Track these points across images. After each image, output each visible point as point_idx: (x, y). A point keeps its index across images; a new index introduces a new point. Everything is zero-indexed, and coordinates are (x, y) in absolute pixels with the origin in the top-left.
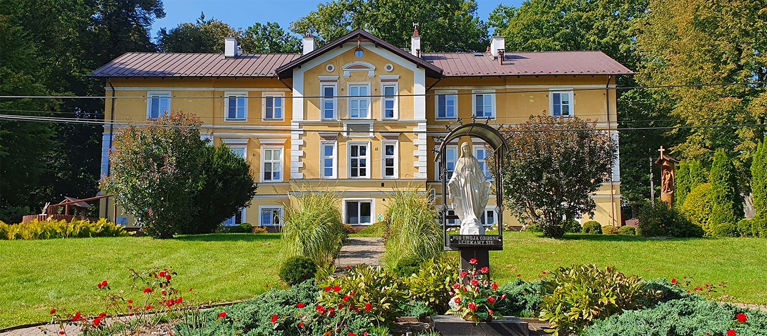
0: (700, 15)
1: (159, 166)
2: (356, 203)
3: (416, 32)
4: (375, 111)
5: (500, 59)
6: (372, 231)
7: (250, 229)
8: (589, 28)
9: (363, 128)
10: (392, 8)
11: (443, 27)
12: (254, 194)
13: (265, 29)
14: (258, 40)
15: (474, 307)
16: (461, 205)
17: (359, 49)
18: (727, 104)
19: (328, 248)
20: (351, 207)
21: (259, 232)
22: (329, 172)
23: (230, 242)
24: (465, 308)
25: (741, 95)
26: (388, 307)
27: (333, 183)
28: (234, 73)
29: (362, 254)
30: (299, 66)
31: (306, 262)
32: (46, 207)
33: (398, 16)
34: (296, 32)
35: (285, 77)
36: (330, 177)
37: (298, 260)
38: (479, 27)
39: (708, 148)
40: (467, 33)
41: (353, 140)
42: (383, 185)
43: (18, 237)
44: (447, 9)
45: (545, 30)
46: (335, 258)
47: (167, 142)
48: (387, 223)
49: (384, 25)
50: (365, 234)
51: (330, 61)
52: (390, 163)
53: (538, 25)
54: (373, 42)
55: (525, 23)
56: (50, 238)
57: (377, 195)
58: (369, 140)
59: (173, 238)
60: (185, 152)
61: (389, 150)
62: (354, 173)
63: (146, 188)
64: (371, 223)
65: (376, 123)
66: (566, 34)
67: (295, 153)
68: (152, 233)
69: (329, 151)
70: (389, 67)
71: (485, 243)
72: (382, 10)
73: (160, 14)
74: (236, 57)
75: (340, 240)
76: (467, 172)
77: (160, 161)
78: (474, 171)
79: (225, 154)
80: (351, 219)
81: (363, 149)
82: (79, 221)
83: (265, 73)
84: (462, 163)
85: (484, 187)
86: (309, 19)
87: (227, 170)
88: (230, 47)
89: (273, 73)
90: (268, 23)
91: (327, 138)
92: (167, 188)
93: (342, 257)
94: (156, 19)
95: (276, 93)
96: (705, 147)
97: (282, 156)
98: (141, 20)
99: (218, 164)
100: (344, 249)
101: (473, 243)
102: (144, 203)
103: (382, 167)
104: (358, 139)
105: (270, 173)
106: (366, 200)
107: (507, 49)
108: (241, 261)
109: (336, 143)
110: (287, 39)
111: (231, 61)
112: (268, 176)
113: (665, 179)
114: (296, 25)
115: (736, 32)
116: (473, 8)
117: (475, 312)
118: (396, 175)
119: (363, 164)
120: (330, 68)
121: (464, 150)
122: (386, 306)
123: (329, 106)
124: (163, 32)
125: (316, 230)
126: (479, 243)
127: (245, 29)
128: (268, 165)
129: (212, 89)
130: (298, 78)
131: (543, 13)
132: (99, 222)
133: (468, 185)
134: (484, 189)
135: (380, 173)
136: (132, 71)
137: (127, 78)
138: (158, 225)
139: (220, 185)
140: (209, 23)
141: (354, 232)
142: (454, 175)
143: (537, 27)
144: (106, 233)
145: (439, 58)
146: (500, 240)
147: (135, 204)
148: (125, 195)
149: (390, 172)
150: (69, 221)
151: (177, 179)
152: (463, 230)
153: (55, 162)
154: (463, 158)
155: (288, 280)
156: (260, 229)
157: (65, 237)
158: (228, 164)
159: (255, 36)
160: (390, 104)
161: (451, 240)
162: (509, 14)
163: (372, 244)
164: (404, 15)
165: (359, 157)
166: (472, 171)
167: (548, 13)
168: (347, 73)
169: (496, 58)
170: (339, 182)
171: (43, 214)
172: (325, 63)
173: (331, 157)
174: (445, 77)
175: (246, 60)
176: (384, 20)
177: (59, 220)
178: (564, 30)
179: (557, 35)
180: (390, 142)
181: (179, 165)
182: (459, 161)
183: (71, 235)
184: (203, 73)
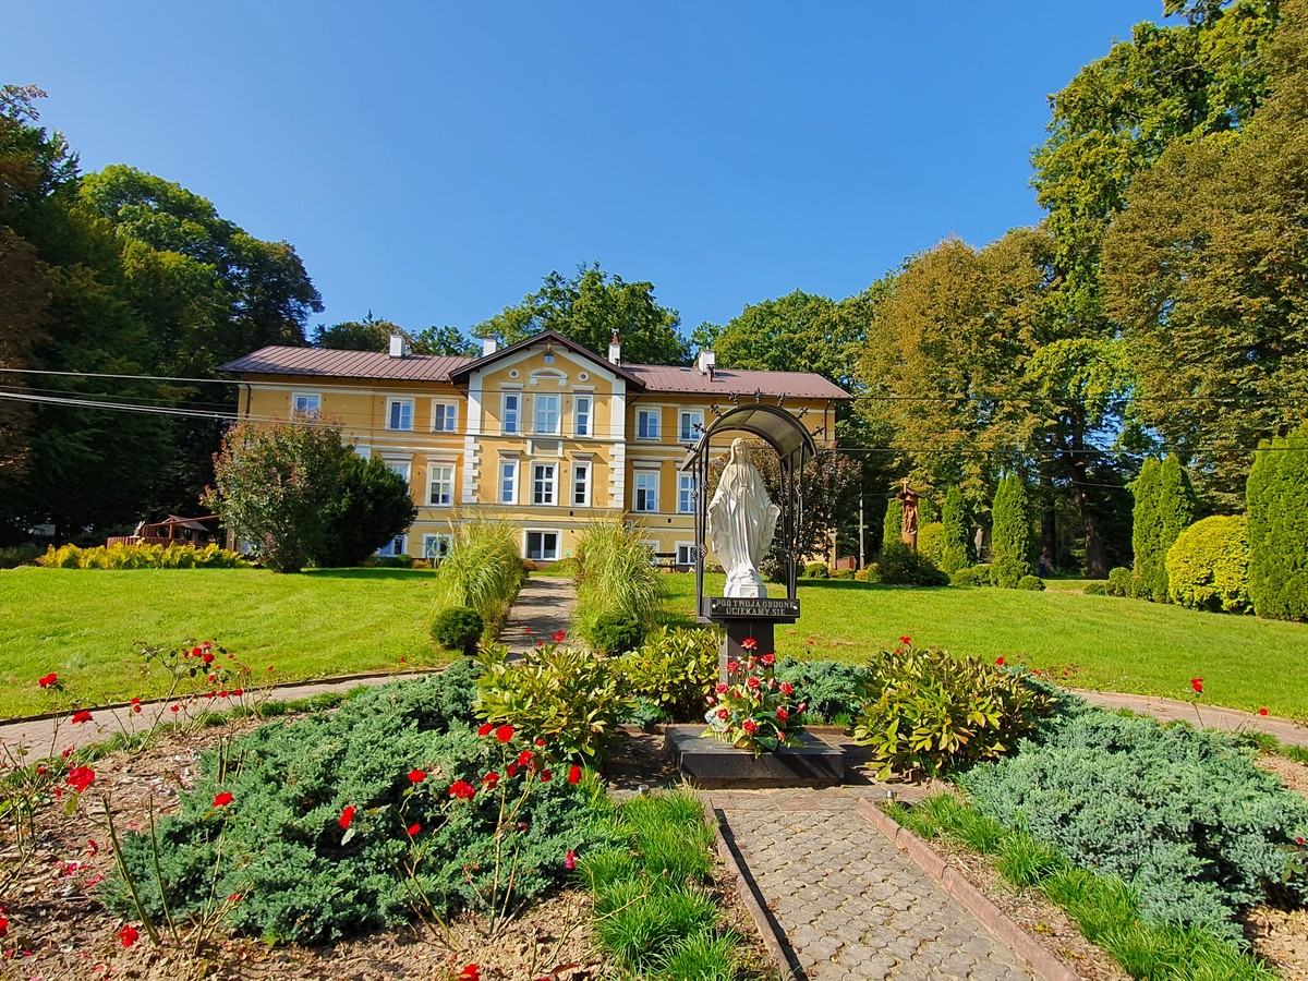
0: (928, 339)
1: (284, 478)
2: (539, 535)
3: (615, 339)
4: (564, 426)
5: (709, 375)
6: (557, 568)
7: (409, 563)
8: (799, 351)
9: (551, 444)
10: (587, 316)
11: (643, 341)
12: (413, 519)
13: (442, 333)
14: (434, 345)
15: (754, 727)
16: (728, 544)
17: (549, 354)
18: (954, 436)
19: (502, 593)
20: (534, 539)
21: (420, 566)
22: (508, 496)
23: (374, 580)
24: (736, 729)
25: (968, 428)
26: (601, 729)
27: (511, 509)
28: (399, 375)
29: (546, 601)
30: (477, 370)
31: (469, 617)
32: (139, 527)
33: (593, 324)
34: (477, 336)
35: (460, 381)
36: (509, 503)
37: (457, 613)
38: (679, 344)
39: (930, 484)
40: (667, 348)
41: (538, 460)
42: (572, 514)
43: (94, 565)
44: (648, 320)
45: (753, 351)
46: (511, 606)
47: (295, 447)
48: (580, 560)
49: (577, 334)
50: (550, 573)
51: (515, 366)
52: (580, 487)
53: (746, 345)
54: (566, 345)
55: (732, 341)
56: (138, 568)
57: (564, 525)
58: (557, 461)
59: (300, 572)
60: (320, 462)
61: (581, 472)
62: (538, 498)
63: (265, 507)
64: (556, 559)
65: (566, 441)
66: (775, 357)
67: (469, 471)
68: (272, 565)
69: (508, 471)
70: (584, 377)
71: (771, 612)
72: (575, 317)
73: (318, 307)
74: (403, 357)
75: (518, 582)
76: (741, 489)
77: (286, 472)
78: (753, 487)
79: (378, 468)
80: (533, 553)
81: (550, 471)
82: (179, 547)
83: (436, 376)
84: (733, 474)
85: (768, 515)
86: (493, 324)
87: (379, 489)
88: (396, 345)
89: (446, 377)
90: (446, 328)
91: (507, 456)
92: (294, 507)
93: (521, 604)
94: (312, 314)
95: (450, 401)
96: (928, 483)
97: (453, 476)
98: (294, 314)
99: (368, 480)
100: (523, 592)
101: (751, 612)
102: (261, 525)
103: (571, 493)
104: (544, 457)
105: (438, 496)
106: (551, 530)
107: (719, 364)
108: (381, 608)
109: (518, 462)
110: (466, 346)
111: (397, 361)
112: (435, 499)
113: (907, 516)
114: (477, 329)
115: (965, 358)
116: (676, 323)
117: (754, 735)
118: (587, 503)
119: (549, 488)
120: (514, 374)
121: (737, 452)
122: (598, 726)
123: (511, 418)
124: (322, 329)
125: (485, 572)
126: (761, 613)
127: (419, 332)
128: (436, 486)
129: (372, 393)
130: (476, 383)
131: (751, 332)
132: (207, 548)
133: (742, 512)
134: (767, 519)
135: (570, 501)
136: (274, 367)
137: (267, 374)
138: (280, 554)
139: (370, 506)
140: (377, 323)
141: (535, 569)
142: (719, 493)
143: (745, 347)
144: (217, 562)
145: (640, 370)
146: (795, 608)
147: (250, 527)
148: (236, 514)
149: (580, 499)
150: (166, 547)
151: (306, 496)
152: (731, 588)
153: (183, 474)
154: (735, 465)
155: (442, 640)
156: (421, 563)
157: (160, 567)
158: (381, 481)
159: (430, 341)
160: (583, 419)
161: (714, 606)
162: (714, 333)
163: (559, 587)
164: (600, 324)
165: (545, 480)
166: (748, 487)
167: (756, 333)
168: (533, 381)
169: (705, 374)
170: (520, 509)
171: (135, 536)
172: (509, 368)
173: (510, 479)
174: (648, 391)
175: (415, 361)
176: (578, 328)
177: (153, 544)
178: (773, 352)
179: (766, 356)
180: (581, 464)
181: (312, 476)
182: (728, 470)
183: (168, 566)
184: (362, 373)
